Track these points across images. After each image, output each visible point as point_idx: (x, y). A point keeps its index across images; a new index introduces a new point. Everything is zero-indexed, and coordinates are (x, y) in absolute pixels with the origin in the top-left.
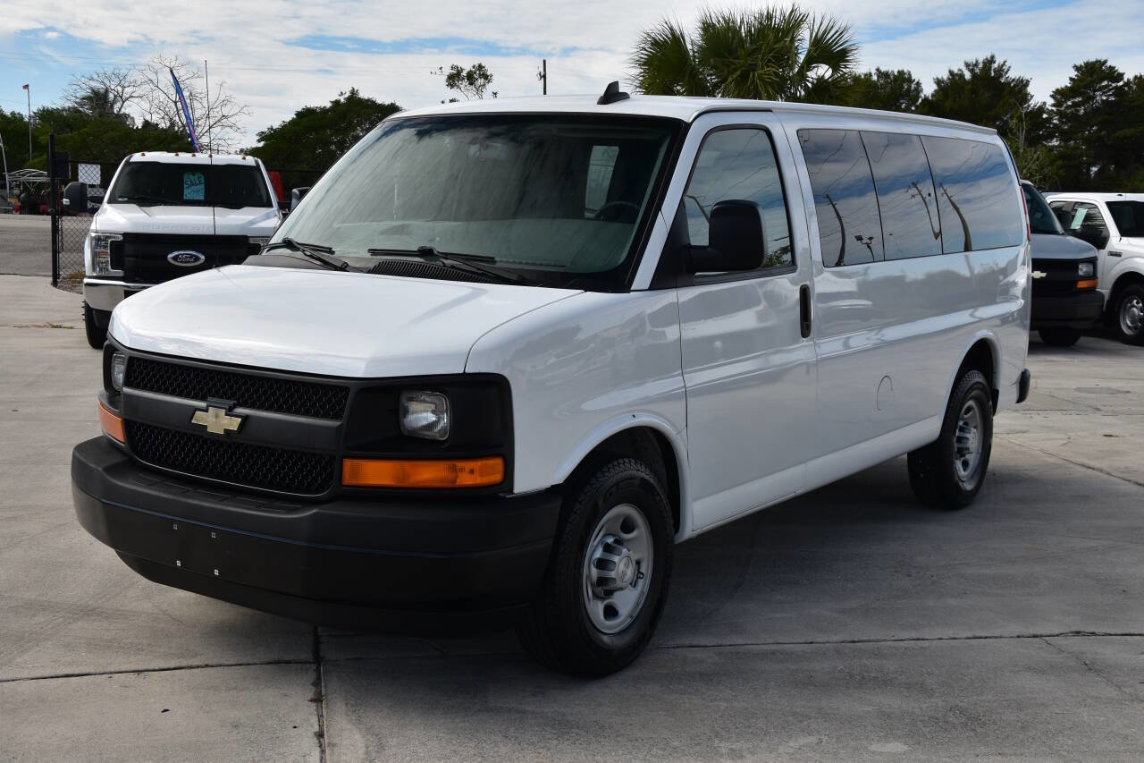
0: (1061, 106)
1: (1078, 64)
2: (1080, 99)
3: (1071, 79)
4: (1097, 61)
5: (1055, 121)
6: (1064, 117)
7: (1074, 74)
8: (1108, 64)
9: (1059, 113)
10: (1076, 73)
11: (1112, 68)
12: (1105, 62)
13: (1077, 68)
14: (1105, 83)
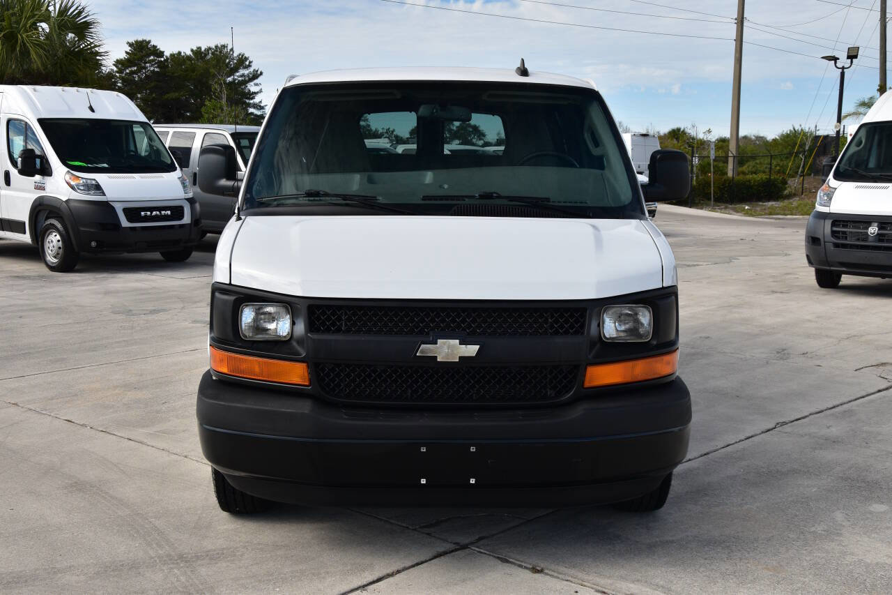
0: (122, 73)
1: (130, 41)
2: (135, 68)
3: (127, 53)
4: (143, 41)
5: (119, 84)
6: (125, 82)
7: (128, 49)
8: (152, 43)
9: (122, 78)
10: (130, 48)
11: (154, 47)
12: (149, 42)
13: (131, 45)
14: (152, 58)
